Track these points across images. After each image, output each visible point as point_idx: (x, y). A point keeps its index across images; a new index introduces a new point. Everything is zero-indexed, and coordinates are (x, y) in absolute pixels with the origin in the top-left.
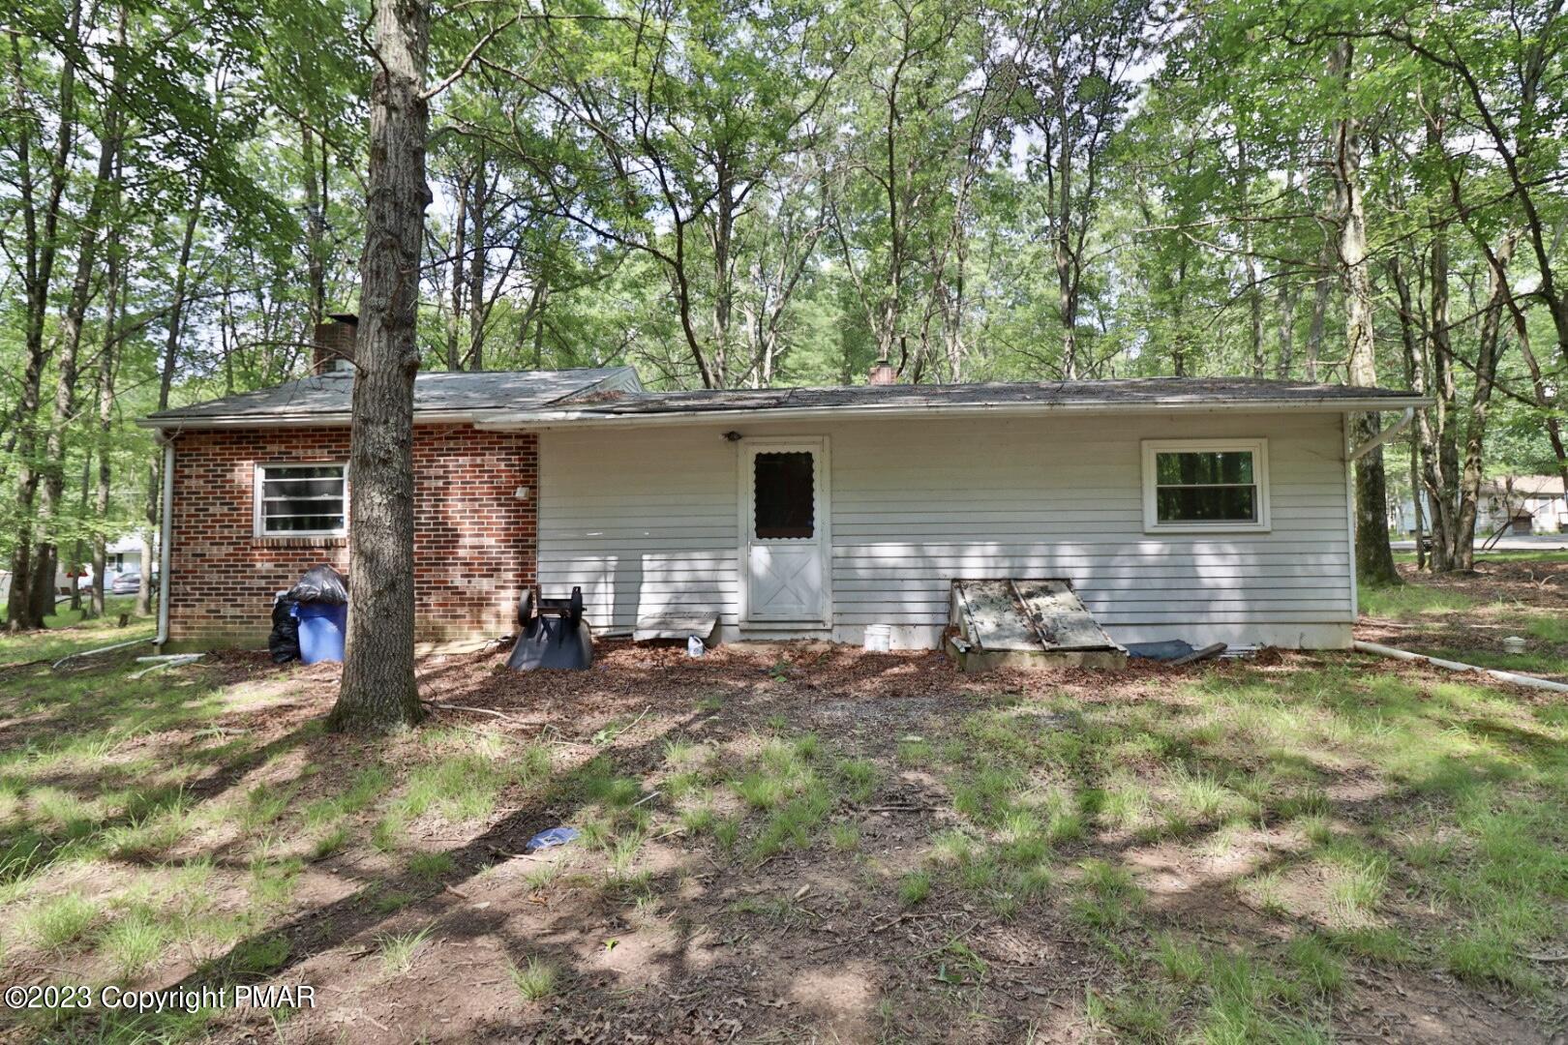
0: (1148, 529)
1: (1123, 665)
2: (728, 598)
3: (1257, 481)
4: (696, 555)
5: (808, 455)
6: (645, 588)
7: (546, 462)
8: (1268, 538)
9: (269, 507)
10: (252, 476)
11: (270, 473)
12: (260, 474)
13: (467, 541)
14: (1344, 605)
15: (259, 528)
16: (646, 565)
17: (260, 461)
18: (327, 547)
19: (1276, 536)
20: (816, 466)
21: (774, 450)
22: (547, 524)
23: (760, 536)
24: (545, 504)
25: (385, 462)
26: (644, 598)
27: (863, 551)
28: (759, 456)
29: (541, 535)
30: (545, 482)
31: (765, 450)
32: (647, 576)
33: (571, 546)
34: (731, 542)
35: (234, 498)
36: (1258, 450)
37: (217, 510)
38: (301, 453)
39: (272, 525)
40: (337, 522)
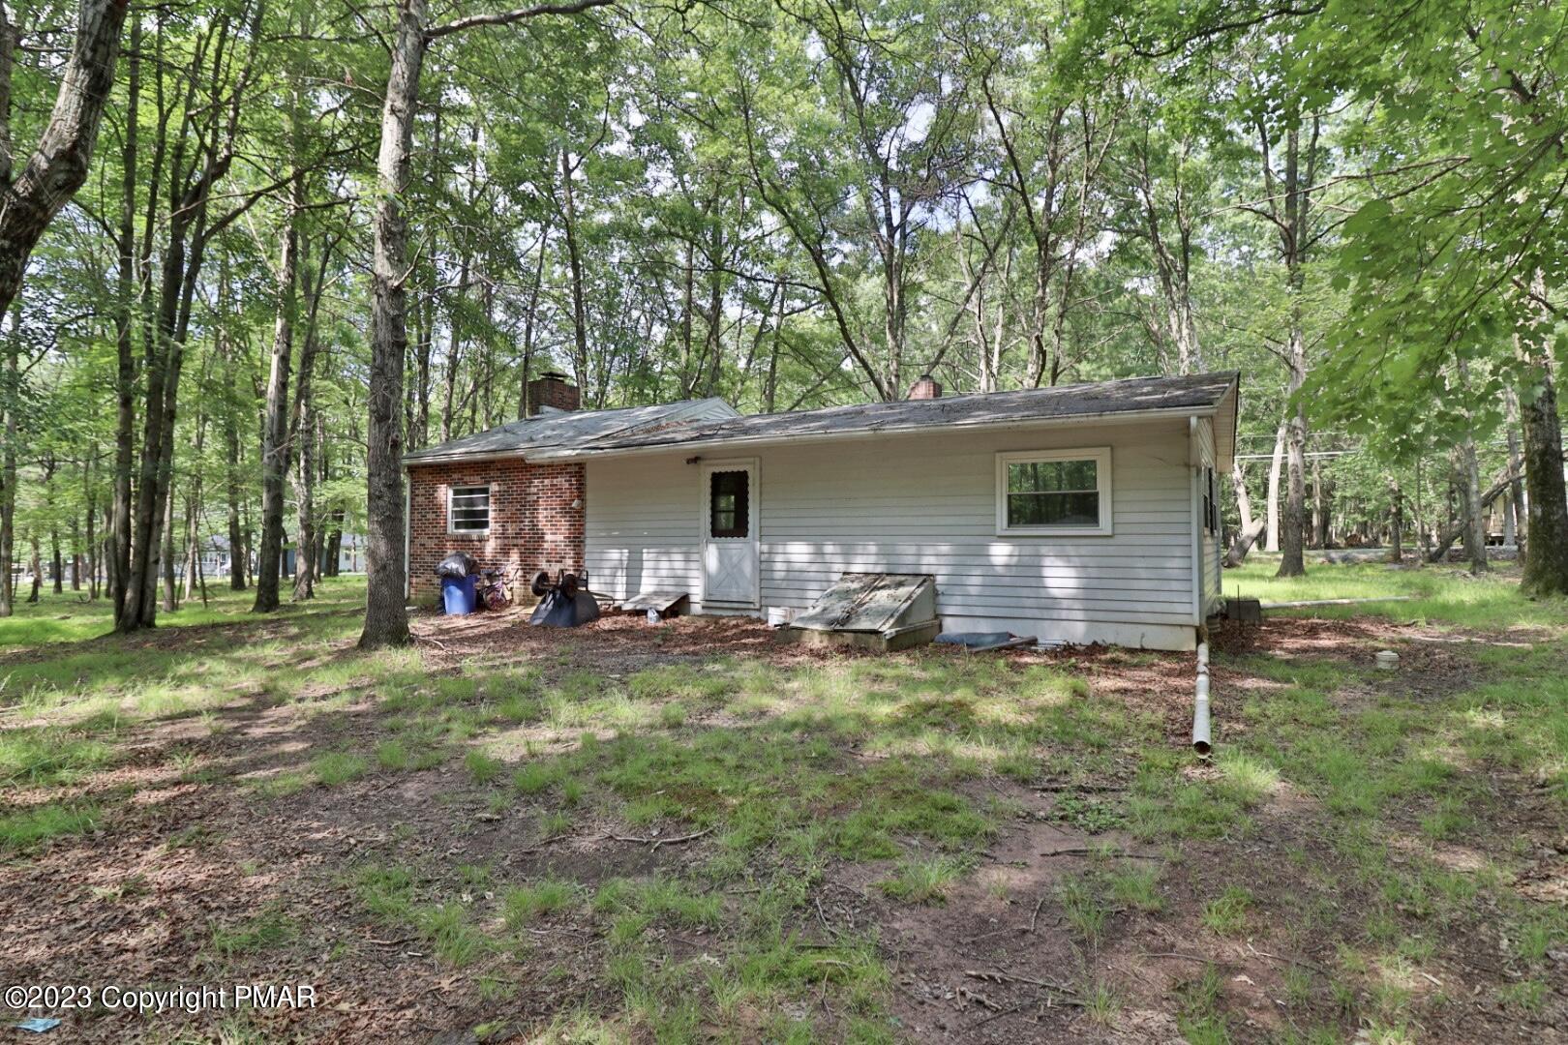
0: (999, 532)
1: (884, 646)
2: (692, 582)
3: (1099, 488)
4: (675, 550)
5: (745, 472)
6: (644, 573)
7: (590, 481)
8: (1111, 541)
9: (456, 514)
10: (445, 494)
11: (456, 493)
12: (451, 493)
13: (548, 537)
14: (1186, 608)
15: (451, 529)
16: (645, 556)
17: (450, 485)
18: (480, 541)
19: (1118, 540)
20: (750, 482)
21: (723, 469)
22: (591, 526)
23: (714, 536)
24: (589, 511)
25: (379, 498)
26: (644, 580)
27: (780, 549)
28: (714, 474)
29: (588, 534)
30: (589, 496)
31: (717, 470)
32: (646, 565)
33: (603, 541)
34: (694, 540)
35: (437, 509)
36: (1102, 458)
37: (431, 516)
38: (466, 479)
39: (458, 525)
40: (485, 525)
